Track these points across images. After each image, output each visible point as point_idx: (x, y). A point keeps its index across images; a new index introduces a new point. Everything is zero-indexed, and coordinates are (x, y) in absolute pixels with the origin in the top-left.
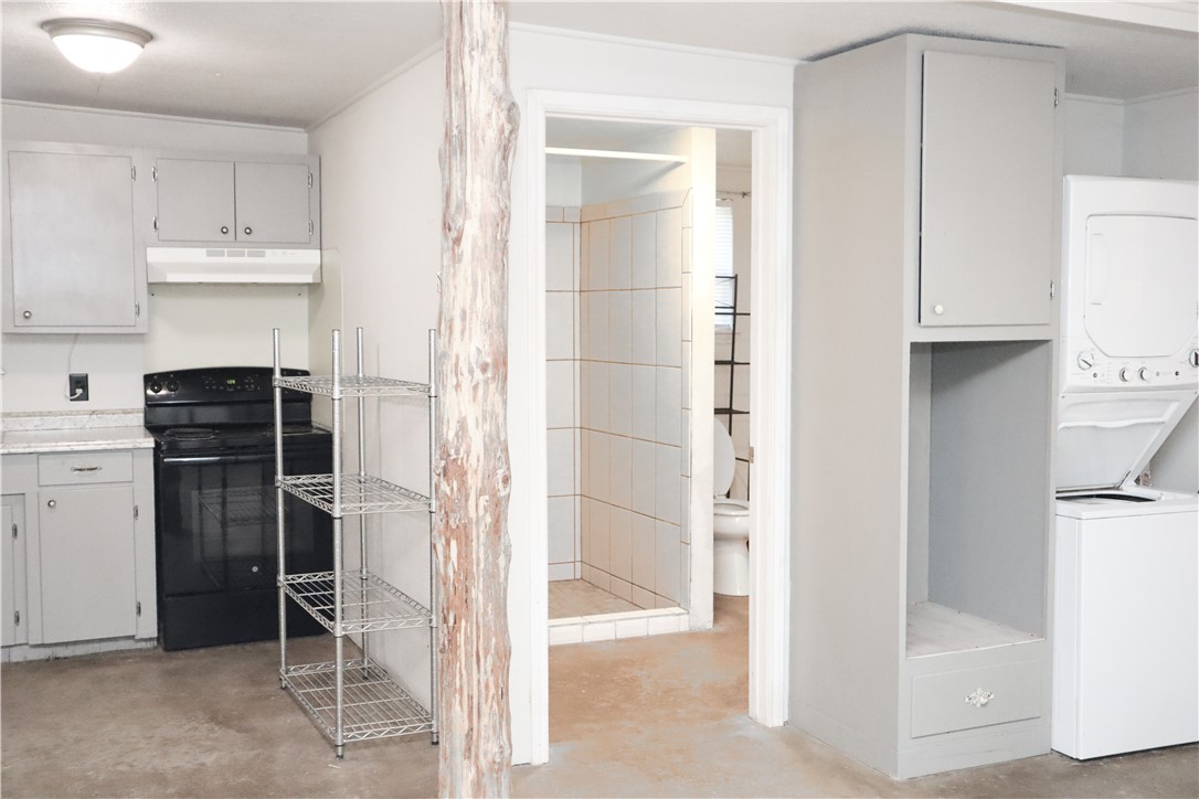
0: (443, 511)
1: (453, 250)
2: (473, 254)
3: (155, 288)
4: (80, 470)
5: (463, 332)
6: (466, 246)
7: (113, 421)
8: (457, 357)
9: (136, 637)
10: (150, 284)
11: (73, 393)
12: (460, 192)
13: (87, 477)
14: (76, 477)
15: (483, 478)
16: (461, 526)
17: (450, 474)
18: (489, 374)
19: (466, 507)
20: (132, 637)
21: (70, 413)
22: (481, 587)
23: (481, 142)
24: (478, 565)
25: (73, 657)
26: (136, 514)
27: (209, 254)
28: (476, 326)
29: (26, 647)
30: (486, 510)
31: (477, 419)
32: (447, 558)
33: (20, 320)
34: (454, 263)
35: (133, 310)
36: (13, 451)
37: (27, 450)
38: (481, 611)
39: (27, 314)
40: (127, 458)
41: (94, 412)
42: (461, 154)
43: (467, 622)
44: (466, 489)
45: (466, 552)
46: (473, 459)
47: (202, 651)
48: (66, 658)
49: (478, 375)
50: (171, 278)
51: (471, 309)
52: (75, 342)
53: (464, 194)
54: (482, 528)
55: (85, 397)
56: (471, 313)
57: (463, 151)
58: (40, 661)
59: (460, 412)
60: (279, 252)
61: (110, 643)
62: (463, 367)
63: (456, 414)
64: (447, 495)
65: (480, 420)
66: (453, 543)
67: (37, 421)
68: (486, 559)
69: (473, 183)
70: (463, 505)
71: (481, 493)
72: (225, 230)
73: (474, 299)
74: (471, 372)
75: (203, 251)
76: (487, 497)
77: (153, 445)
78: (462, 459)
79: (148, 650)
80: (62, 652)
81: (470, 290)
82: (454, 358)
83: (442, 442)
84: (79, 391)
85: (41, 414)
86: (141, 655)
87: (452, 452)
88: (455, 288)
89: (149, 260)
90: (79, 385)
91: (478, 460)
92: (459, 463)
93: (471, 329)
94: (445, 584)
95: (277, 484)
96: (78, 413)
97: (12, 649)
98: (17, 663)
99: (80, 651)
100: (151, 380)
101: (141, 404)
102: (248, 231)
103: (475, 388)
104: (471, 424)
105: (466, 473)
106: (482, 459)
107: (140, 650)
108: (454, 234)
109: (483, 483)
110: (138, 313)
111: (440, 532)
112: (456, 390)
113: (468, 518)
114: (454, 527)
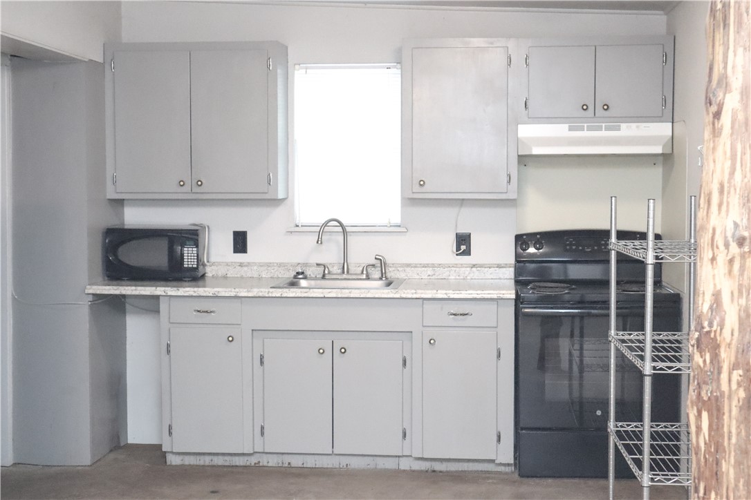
0: (696, 383)
1: (714, 124)
2: (732, 128)
3: (524, 160)
4: (455, 315)
5: (720, 205)
6: (726, 119)
7: (490, 274)
8: (714, 230)
9: (496, 462)
10: (519, 156)
11: (458, 249)
12: (722, 66)
13: (460, 321)
14: (451, 320)
15: (737, 352)
16: (713, 398)
17: (703, 346)
18: (746, 249)
19: (719, 380)
20: (492, 461)
21: (455, 266)
22: (732, 461)
23: (745, 15)
24: (729, 439)
25: (447, 472)
26: (499, 356)
27: (571, 129)
28: (735, 200)
29: (411, 459)
30: (739, 384)
31: (732, 293)
32: (699, 428)
33: (417, 188)
34: (714, 136)
35: (505, 179)
36: (404, 296)
37: (414, 296)
38: (732, 485)
39: (422, 183)
40: (493, 306)
41: (474, 266)
42: (724, 29)
43: (717, 494)
44: (719, 362)
45: (718, 425)
46: (727, 333)
47: (550, 480)
48: (441, 472)
49: (734, 248)
50: (536, 151)
51: (729, 182)
52: (461, 205)
53: (725, 68)
54: (735, 403)
55: (467, 252)
56: (729, 187)
57: (726, 25)
58: (421, 472)
59: (715, 285)
60: (634, 125)
61: (476, 464)
62: (719, 241)
63: (712, 286)
64: (700, 366)
65: (736, 294)
66: (705, 415)
67: (430, 271)
68: (738, 434)
69: (735, 55)
70: (715, 377)
71: (735, 366)
72: (585, 107)
73: (732, 173)
74: (727, 245)
75: (566, 126)
76: (741, 372)
77: (513, 296)
78: (715, 332)
79: (506, 473)
80: (439, 467)
81: (728, 163)
82: (711, 231)
83: (698, 314)
84: (463, 247)
85: (433, 266)
86: (501, 478)
87: (706, 324)
88: (714, 162)
89: (519, 136)
90: (463, 242)
91: (732, 335)
92: (712, 335)
93: (728, 203)
94: (696, 454)
95: (610, 339)
96: (462, 266)
97: (401, 459)
98: (404, 471)
99: (453, 467)
100: (522, 240)
101: (512, 260)
102: (606, 107)
103: (731, 261)
104: (726, 298)
105: (718, 346)
106: (736, 334)
107: (500, 473)
108: (714, 108)
109: (737, 358)
110: (509, 182)
111: (692, 402)
112: (712, 263)
113: (720, 391)
114: (705, 398)
